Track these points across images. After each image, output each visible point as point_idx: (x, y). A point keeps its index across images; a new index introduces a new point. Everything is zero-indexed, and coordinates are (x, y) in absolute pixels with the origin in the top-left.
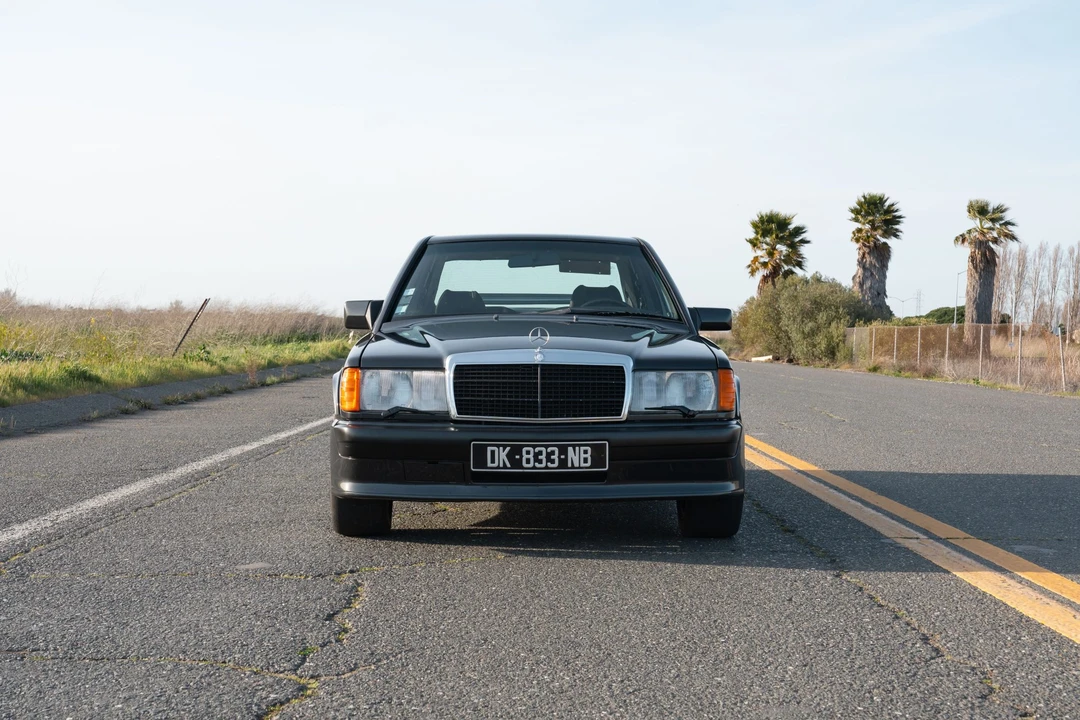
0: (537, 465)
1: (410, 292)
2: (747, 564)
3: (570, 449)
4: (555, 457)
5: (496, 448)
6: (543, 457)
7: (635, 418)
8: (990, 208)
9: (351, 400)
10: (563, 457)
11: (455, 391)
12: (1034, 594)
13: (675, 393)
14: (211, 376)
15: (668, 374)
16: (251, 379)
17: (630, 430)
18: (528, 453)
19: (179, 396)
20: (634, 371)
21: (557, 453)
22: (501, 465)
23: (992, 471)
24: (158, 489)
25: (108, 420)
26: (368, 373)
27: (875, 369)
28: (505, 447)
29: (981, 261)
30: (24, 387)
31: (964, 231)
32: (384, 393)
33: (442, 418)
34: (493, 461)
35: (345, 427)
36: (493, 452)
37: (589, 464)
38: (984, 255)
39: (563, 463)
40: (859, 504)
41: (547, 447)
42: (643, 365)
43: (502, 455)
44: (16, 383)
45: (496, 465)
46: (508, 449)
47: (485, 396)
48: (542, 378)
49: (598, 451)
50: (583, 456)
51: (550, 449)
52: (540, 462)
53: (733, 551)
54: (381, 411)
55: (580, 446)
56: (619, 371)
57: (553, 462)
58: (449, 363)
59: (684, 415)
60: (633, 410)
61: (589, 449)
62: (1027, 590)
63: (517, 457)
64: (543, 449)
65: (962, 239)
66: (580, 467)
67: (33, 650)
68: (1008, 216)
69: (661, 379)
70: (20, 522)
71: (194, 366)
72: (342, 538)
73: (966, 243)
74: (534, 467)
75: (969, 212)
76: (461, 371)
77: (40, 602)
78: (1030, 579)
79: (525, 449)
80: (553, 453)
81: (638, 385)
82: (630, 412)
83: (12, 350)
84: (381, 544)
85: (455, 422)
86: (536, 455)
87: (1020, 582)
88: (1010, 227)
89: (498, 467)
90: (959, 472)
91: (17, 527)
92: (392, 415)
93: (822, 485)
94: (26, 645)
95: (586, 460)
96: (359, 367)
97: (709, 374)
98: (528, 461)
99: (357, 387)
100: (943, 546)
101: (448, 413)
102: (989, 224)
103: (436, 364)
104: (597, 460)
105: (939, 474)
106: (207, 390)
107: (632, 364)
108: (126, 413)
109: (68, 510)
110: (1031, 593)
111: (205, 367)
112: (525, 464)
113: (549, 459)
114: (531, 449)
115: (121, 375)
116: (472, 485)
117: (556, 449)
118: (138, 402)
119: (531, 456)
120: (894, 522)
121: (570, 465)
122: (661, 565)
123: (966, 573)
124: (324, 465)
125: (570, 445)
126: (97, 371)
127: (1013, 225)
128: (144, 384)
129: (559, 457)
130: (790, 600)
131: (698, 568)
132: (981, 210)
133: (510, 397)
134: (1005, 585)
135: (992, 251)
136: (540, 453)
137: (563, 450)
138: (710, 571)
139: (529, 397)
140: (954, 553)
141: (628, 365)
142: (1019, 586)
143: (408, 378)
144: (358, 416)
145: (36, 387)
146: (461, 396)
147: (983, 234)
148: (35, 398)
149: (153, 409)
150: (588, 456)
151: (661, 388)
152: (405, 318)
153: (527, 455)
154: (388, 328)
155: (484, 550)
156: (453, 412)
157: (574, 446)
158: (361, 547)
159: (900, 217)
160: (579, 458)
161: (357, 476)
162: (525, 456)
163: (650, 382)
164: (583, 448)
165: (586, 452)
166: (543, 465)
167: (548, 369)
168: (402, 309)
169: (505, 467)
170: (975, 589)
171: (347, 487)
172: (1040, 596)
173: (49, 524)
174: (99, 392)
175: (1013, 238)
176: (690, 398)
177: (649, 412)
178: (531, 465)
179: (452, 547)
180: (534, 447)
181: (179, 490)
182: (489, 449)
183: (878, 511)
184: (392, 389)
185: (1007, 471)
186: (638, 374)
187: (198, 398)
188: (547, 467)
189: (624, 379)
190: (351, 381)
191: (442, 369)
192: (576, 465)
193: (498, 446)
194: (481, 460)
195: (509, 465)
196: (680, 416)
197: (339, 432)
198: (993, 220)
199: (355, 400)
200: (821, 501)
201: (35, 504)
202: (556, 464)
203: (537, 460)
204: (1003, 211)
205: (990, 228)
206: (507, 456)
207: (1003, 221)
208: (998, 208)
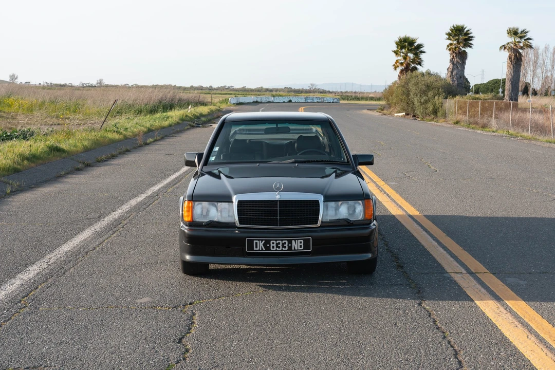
0: (278, 249)
1: (216, 149)
2: (378, 296)
3: (293, 241)
4: (286, 245)
6: (280, 245)
7: (325, 225)
8: (519, 31)
9: (188, 216)
10: (290, 245)
11: (238, 213)
12: (511, 319)
13: (343, 211)
14: (119, 141)
15: (340, 203)
16: (140, 142)
17: (322, 231)
18: (273, 243)
19: (104, 157)
20: (324, 202)
21: (287, 243)
22: (261, 249)
23: (506, 215)
24: (98, 235)
25: (70, 176)
26: (196, 203)
27: (457, 123)
28: (262, 241)
29: (514, 59)
30: (27, 159)
31: (505, 43)
32: (204, 213)
33: (231, 226)
34: (256, 247)
35: (186, 229)
36: (256, 243)
37: (302, 248)
38: (516, 56)
39: (290, 248)
40: (436, 244)
41: (282, 240)
42: (329, 198)
43: (261, 244)
44: (23, 157)
45: (258, 249)
46: (264, 241)
47: (252, 216)
48: (279, 207)
49: (306, 242)
50: (299, 244)
51: (283, 242)
52: (279, 247)
53: (372, 284)
54: (203, 222)
55: (298, 240)
56: (316, 203)
57: (285, 247)
58: (235, 199)
59: (348, 223)
60: (324, 221)
61: (302, 241)
62: (509, 315)
63: (268, 245)
64: (281, 242)
65: (504, 47)
66: (298, 250)
67: (45, 367)
68: (529, 36)
69: (338, 205)
70: (33, 264)
71: (110, 136)
72: (188, 277)
73: (506, 50)
74: (276, 250)
75: (508, 34)
76: (241, 203)
77: (45, 330)
78: (510, 305)
79: (272, 242)
80: (285, 243)
81: (326, 208)
82: (322, 222)
83: (20, 130)
84: (204, 281)
85: (239, 228)
86: (277, 245)
87: (506, 309)
88: (530, 41)
89: (259, 250)
90: (489, 216)
91: (31, 268)
92: (208, 224)
93: (420, 228)
94: (41, 363)
95: (301, 246)
96: (192, 200)
97: (360, 202)
98: (273, 247)
99: (191, 209)
100: (473, 279)
101: (235, 223)
102: (518, 40)
103: (227, 199)
104: (306, 246)
105: (479, 217)
106: (118, 151)
107: (323, 198)
108: (79, 170)
109: (54, 254)
110: (510, 318)
111: (116, 136)
112: (272, 249)
113: (283, 246)
114: (275, 242)
115: (74, 146)
116: (247, 257)
117: (286, 241)
118: (84, 163)
119: (275, 245)
120: (451, 259)
121: (293, 249)
122: (336, 297)
123: (481, 302)
124: (177, 246)
125: (293, 239)
126: (63, 146)
127: (531, 39)
128: (86, 150)
129: (288, 245)
130: (396, 324)
131: (354, 299)
132: (514, 33)
133: (264, 216)
134: (498, 311)
135: (520, 53)
136: (279, 243)
137: (290, 242)
138: (359, 301)
139: (274, 216)
140: (478, 286)
141: (321, 198)
142: (505, 312)
143: (215, 206)
144: (192, 224)
145: (33, 158)
146: (241, 215)
147: (516, 45)
148: (33, 165)
149: (93, 166)
150: (302, 244)
151: (337, 209)
152: (214, 164)
153: (273, 244)
154: (206, 169)
155: (253, 285)
156: (238, 224)
157: (295, 240)
158: (194, 281)
159: (472, 37)
160: (298, 245)
161: (192, 253)
162: (272, 245)
163: (332, 207)
164: (299, 241)
165: (301, 242)
166: (281, 249)
167: (282, 202)
168: (213, 159)
170: (484, 314)
171: (188, 257)
172: (514, 320)
173: (46, 266)
174: (64, 158)
175: (531, 47)
176: (351, 214)
177: (331, 222)
178: (275, 249)
179: (238, 283)
180: (276, 240)
181: (106, 236)
182: (255, 241)
183: (445, 250)
184: (208, 212)
185: (513, 214)
186: (326, 203)
187: (113, 157)
188: (282, 250)
189: (319, 207)
190: (188, 207)
191: (232, 202)
192: (296, 248)
193: (259, 240)
194: (251, 247)
195: (264, 249)
196: (346, 224)
197: (184, 231)
198: (521, 37)
199: (190, 217)
200: (418, 241)
201: (39, 249)
202: (287, 249)
203: (277, 246)
204: (526, 33)
205: (519, 42)
206: (263, 245)
207: (526, 38)
208: (523, 31)
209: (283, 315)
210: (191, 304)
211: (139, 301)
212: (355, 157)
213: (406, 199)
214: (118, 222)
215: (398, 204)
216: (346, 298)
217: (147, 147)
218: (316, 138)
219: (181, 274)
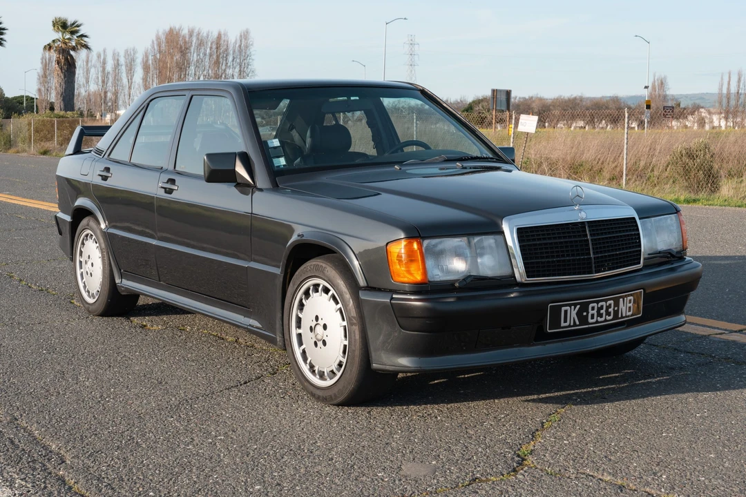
0: (599, 319)
3: (621, 300)
4: (611, 310)
5: (568, 308)
6: (603, 311)
8: (69, 24)
9: (414, 271)
10: (616, 309)
11: (522, 254)
18: (593, 309)
21: (613, 305)
22: (572, 324)
28: (575, 305)
29: (65, 64)
31: (50, 41)
33: (508, 282)
34: (565, 321)
36: (566, 312)
37: (631, 312)
38: (66, 59)
39: (616, 314)
41: (607, 301)
42: (642, 212)
43: (573, 313)
45: (567, 324)
46: (578, 306)
48: (591, 235)
49: (637, 300)
50: (629, 305)
51: (608, 303)
52: (601, 317)
55: (626, 296)
56: (633, 222)
57: (609, 314)
58: (508, 227)
59: (672, 256)
61: (632, 298)
63: (585, 314)
64: (604, 303)
65: (49, 47)
66: (626, 317)
68: (82, 31)
73: (52, 51)
74: (597, 322)
75: (54, 27)
76: (524, 233)
79: (591, 305)
85: (522, 285)
86: (599, 310)
88: (85, 39)
89: (570, 326)
95: (629, 309)
96: (415, 236)
97: (673, 217)
98: (593, 316)
99: (422, 257)
102: (68, 36)
103: (489, 227)
112: (590, 321)
114: (595, 305)
116: (533, 345)
117: (612, 302)
119: (595, 312)
121: (620, 315)
125: (621, 297)
127: (86, 36)
129: (614, 309)
132: (62, 25)
135: (71, 56)
136: (602, 306)
137: (617, 304)
139: (583, 254)
141: (635, 214)
144: (426, 288)
146: (529, 259)
147: (65, 43)
150: (631, 304)
156: (525, 278)
157: (623, 298)
159: (4, 29)
160: (626, 307)
162: (591, 312)
164: (629, 298)
165: (630, 301)
166: (603, 319)
167: (590, 225)
169: (575, 325)
175: (86, 47)
177: (650, 257)
178: (594, 320)
180: (598, 302)
182: (563, 309)
188: (605, 320)
191: (501, 233)
192: (624, 315)
193: (570, 305)
194: (556, 322)
195: (578, 323)
198: (73, 33)
199: (421, 272)
202: (612, 316)
203: (600, 315)
204: (78, 26)
205: (69, 39)
206: (577, 314)
207: (79, 34)
208: (73, 24)
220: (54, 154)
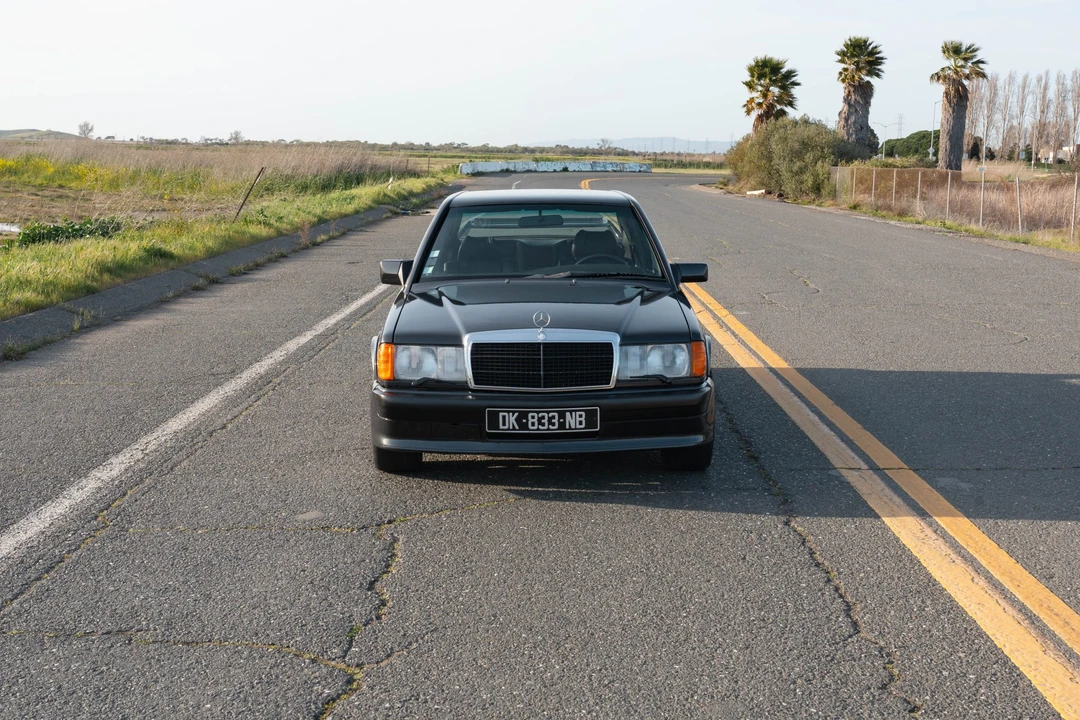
0: (541, 427)
1: (435, 254)
2: (714, 510)
3: (568, 414)
4: (555, 421)
5: (506, 414)
6: (545, 421)
7: (623, 385)
8: (964, 49)
9: (386, 370)
10: (562, 420)
11: (472, 365)
12: (945, 549)
13: (655, 361)
14: (269, 239)
15: (649, 347)
16: (304, 240)
17: (617, 396)
18: (533, 417)
19: (241, 267)
20: (621, 345)
21: (557, 417)
22: (511, 428)
23: (936, 367)
24: (231, 402)
25: (182, 300)
26: (401, 348)
27: (855, 207)
28: (514, 413)
29: (954, 97)
30: (109, 270)
31: (937, 69)
32: (414, 366)
33: (461, 387)
34: (504, 424)
35: (382, 392)
36: (504, 417)
37: (583, 426)
38: (957, 91)
39: (562, 425)
40: (816, 418)
41: (548, 412)
42: (630, 339)
43: (512, 419)
44: (104, 268)
45: (506, 427)
46: (516, 414)
47: (498, 370)
48: (544, 355)
49: (590, 416)
50: (578, 419)
51: (551, 415)
52: (543, 425)
53: (704, 488)
54: (412, 381)
55: (576, 411)
56: (608, 347)
57: (554, 424)
58: (467, 341)
59: (663, 382)
60: (620, 378)
61: (583, 413)
62: (940, 542)
63: (524, 421)
64: (546, 414)
65: (937, 77)
66: (576, 429)
67: (138, 631)
68: (979, 56)
69: (645, 352)
70: (117, 452)
71: (254, 229)
72: (385, 475)
73: (941, 81)
74: (538, 429)
75: (944, 52)
76: (477, 348)
77: (139, 567)
78: (943, 525)
79: (530, 415)
80: (553, 417)
81: (625, 356)
82: (618, 381)
83: (96, 220)
84: (414, 482)
85: (473, 391)
86: (540, 419)
87: (935, 532)
88: (981, 65)
89: (509, 429)
90: (908, 369)
91: (114, 460)
92: (421, 384)
93: (788, 390)
94: (131, 624)
95: (581, 423)
96: (393, 343)
97: (684, 346)
98: (533, 424)
99: (392, 359)
100: (879, 481)
101: (466, 382)
102: (961, 63)
103: (454, 340)
104: (590, 422)
105: (891, 372)
106: (266, 257)
107: (619, 340)
108: (197, 290)
109: (155, 435)
110: (942, 546)
111: (263, 231)
112: (530, 427)
113: (550, 423)
114: (535, 414)
115: (190, 249)
116: (487, 442)
117: (556, 414)
118: (207, 277)
119: (535, 420)
120: (843, 445)
121: (567, 427)
122: (642, 510)
123: (894, 519)
124: (367, 419)
125: (568, 411)
126: (173, 248)
127: (983, 62)
128: (211, 255)
129: (559, 421)
130: (744, 558)
131: (673, 513)
132: (954, 50)
133: (518, 370)
134: (922, 536)
135: (964, 87)
136: (543, 417)
137: (562, 415)
138: (681, 517)
139: (534, 370)
140: (888, 491)
141: (615, 339)
142: (934, 536)
143: (433, 353)
144: (393, 384)
145: (119, 269)
146: (477, 369)
147: (957, 73)
148: (119, 280)
149: (222, 283)
150: (583, 419)
151: (643, 358)
152: (432, 279)
153: (532, 419)
154: (417, 288)
155: (498, 490)
156: (472, 385)
157: (571, 412)
158: (396, 483)
159: (882, 58)
160: (575, 420)
161: (392, 435)
162: (531, 420)
163: (635, 354)
164: (578, 413)
165: (581, 416)
166: (546, 427)
167: (547, 346)
168: (429, 270)
169: (514, 429)
170: (897, 540)
171: (385, 442)
172: (949, 551)
173: (140, 456)
174: (173, 269)
175: (984, 76)
176: (668, 367)
177: (634, 380)
178: (536, 427)
179: (472, 487)
180: (538, 413)
181: (245, 405)
182: (501, 414)
183: (832, 429)
184: (420, 363)
185: (950, 366)
186: (624, 348)
187: (258, 267)
188: (548, 429)
189: (612, 354)
190: (386, 354)
191: (461, 346)
192: (573, 426)
193: (508, 412)
194: (494, 424)
195: (517, 427)
196: (660, 383)
197: (378, 397)
198: (966, 60)
199: (389, 372)
200: (785, 414)
201: (127, 427)
202: (556, 427)
203: (540, 423)
204: (975, 51)
205: (962, 66)
206: (516, 420)
207: (975, 60)
208: (970, 48)
209: (549, 542)
210: (390, 522)
211: (301, 517)
212: (675, 267)
213: (765, 340)
214: (265, 380)
215: (750, 350)
216: (660, 512)
217: (317, 251)
218: (609, 234)
219: (373, 471)
220: (864, 209)
